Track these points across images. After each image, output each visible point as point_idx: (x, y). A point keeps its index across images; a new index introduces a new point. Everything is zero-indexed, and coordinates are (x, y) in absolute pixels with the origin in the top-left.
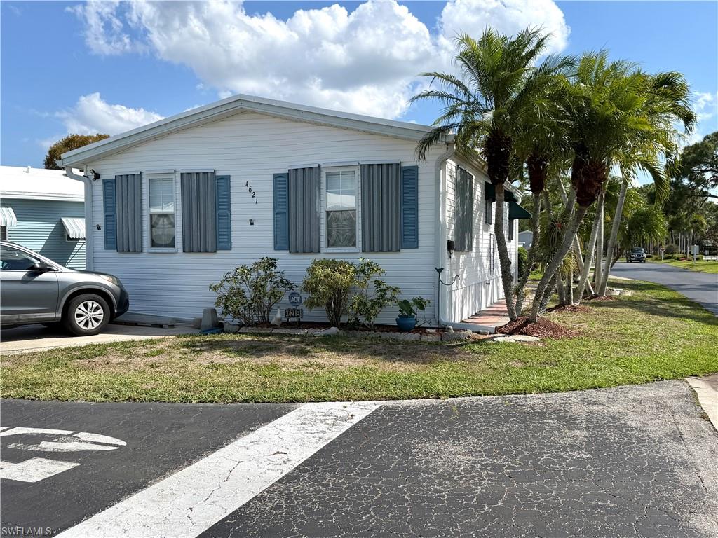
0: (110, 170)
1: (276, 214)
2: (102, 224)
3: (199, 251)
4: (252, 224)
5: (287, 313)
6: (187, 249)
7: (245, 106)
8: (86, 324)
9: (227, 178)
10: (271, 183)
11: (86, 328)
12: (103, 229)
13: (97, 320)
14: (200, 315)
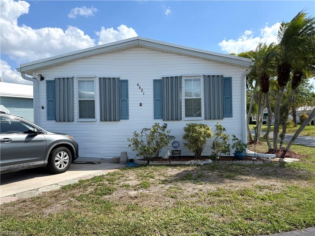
0: (51, 75)
1: (155, 100)
2: (45, 106)
3: (110, 120)
5: (173, 152)
6: (103, 119)
7: (141, 43)
9: (126, 81)
10: (152, 84)
11: (60, 169)
14: (119, 155)
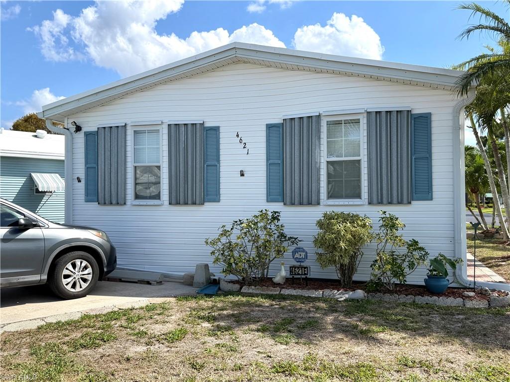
0: (91, 123)
1: (269, 165)
2: (82, 177)
3: (186, 204)
4: (242, 175)
5: (292, 269)
6: (174, 201)
7: (240, 54)
8: (74, 286)
9: (216, 129)
10: (264, 134)
11: (73, 290)
12: (83, 181)
13: (85, 280)
